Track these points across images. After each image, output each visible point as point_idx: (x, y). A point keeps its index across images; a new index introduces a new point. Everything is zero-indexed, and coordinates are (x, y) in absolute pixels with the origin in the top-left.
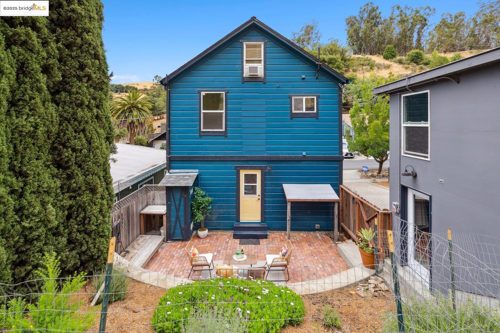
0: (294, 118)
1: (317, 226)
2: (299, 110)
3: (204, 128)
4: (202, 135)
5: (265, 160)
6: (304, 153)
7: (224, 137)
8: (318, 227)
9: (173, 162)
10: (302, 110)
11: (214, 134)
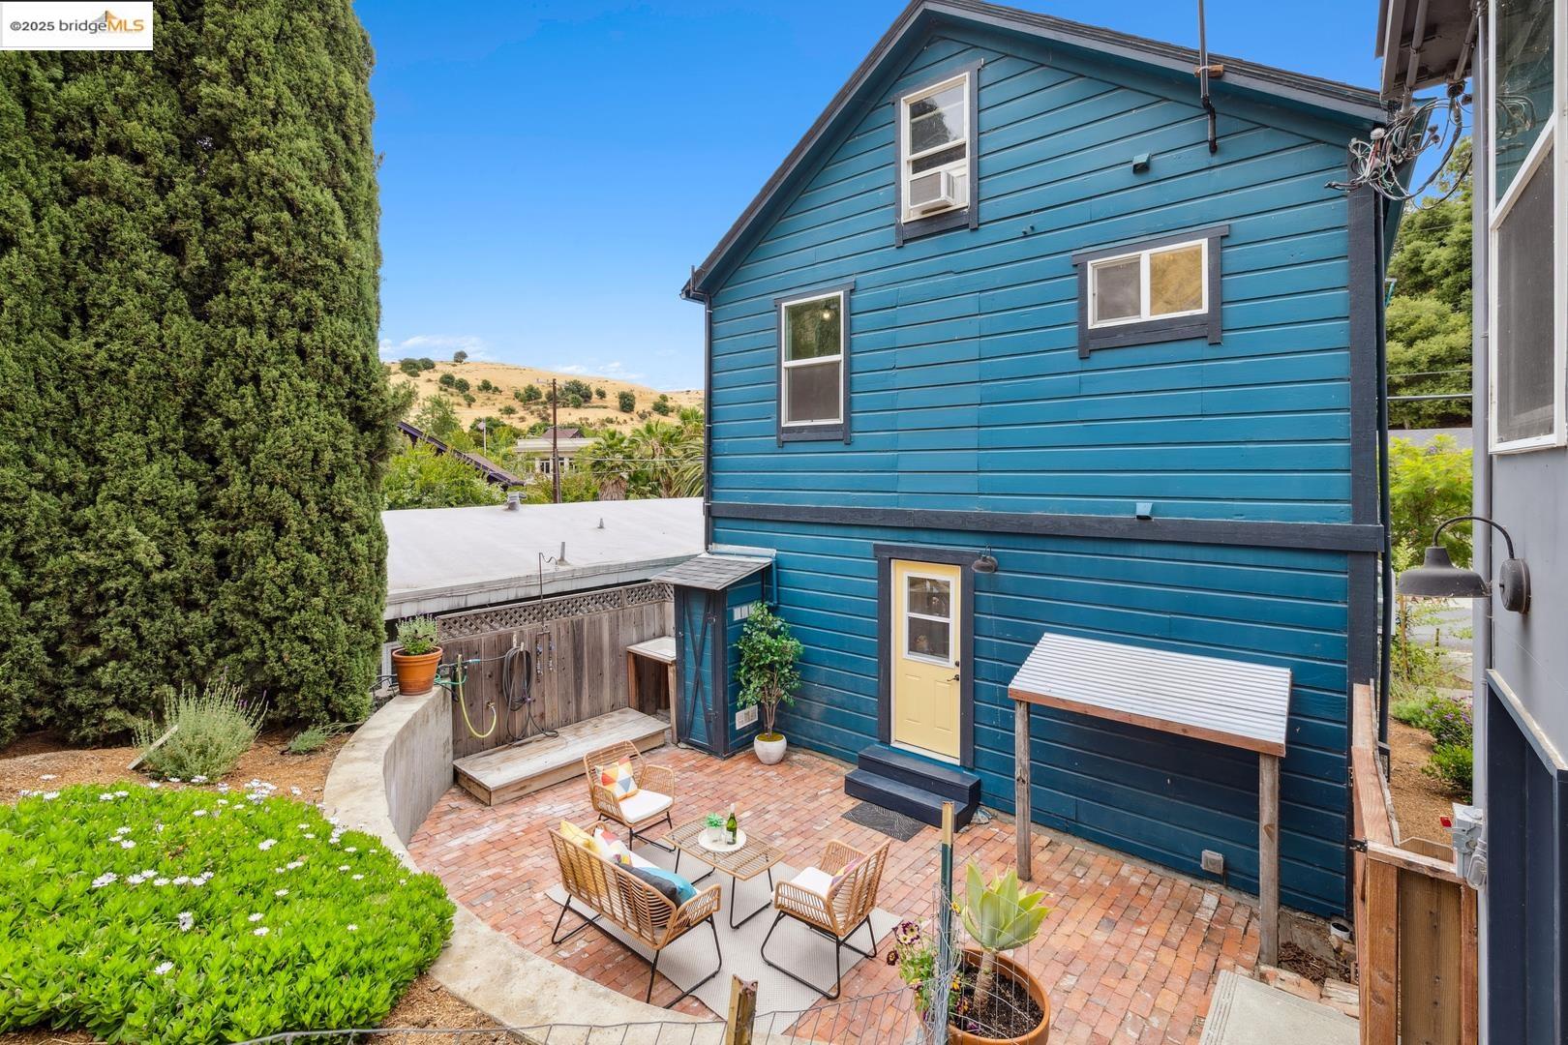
0: (1095, 355)
1: (1211, 858)
2: (1118, 312)
3: (792, 418)
4: (787, 439)
5: (973, 527)
6: (1144, 508)
7: (842, 443)
8: (1214, 862)
9: (720, 523)
10: (1138, 312)
11: (814, 436)
